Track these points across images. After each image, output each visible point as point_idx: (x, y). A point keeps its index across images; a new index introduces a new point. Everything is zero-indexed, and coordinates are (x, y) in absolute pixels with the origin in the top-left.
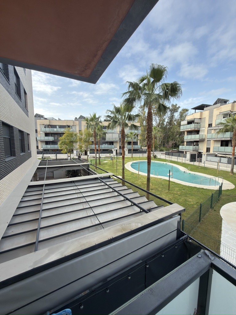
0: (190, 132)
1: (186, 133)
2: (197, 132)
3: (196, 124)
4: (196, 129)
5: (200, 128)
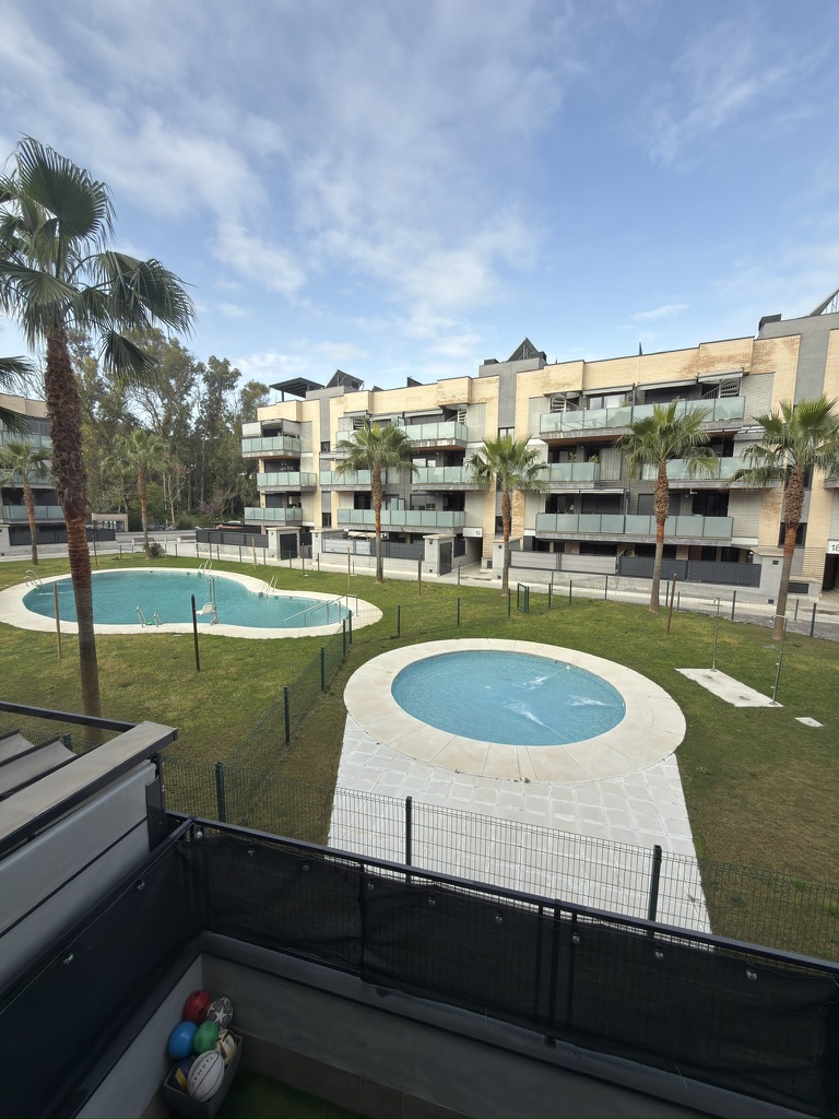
0: (274, 464)
1: (261, 465)
2: (294, 464)
3: (287, 438)
4: (290, 454)
5: (300, 452)
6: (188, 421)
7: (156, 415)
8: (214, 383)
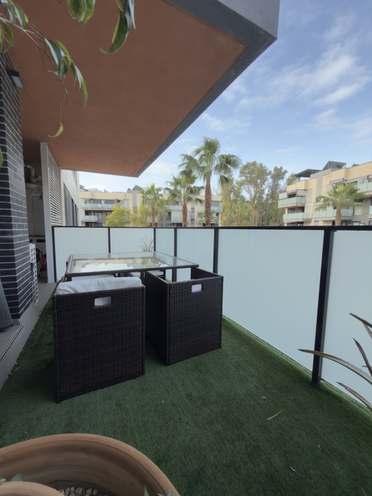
0: (292, 209)
1: (286, 210)
2: (302, 209)
3: (299, 198)
4: (299, 205)
5: (305, 203)
6: (263, 196)
7: (251, 195)
8: (275, 178)
